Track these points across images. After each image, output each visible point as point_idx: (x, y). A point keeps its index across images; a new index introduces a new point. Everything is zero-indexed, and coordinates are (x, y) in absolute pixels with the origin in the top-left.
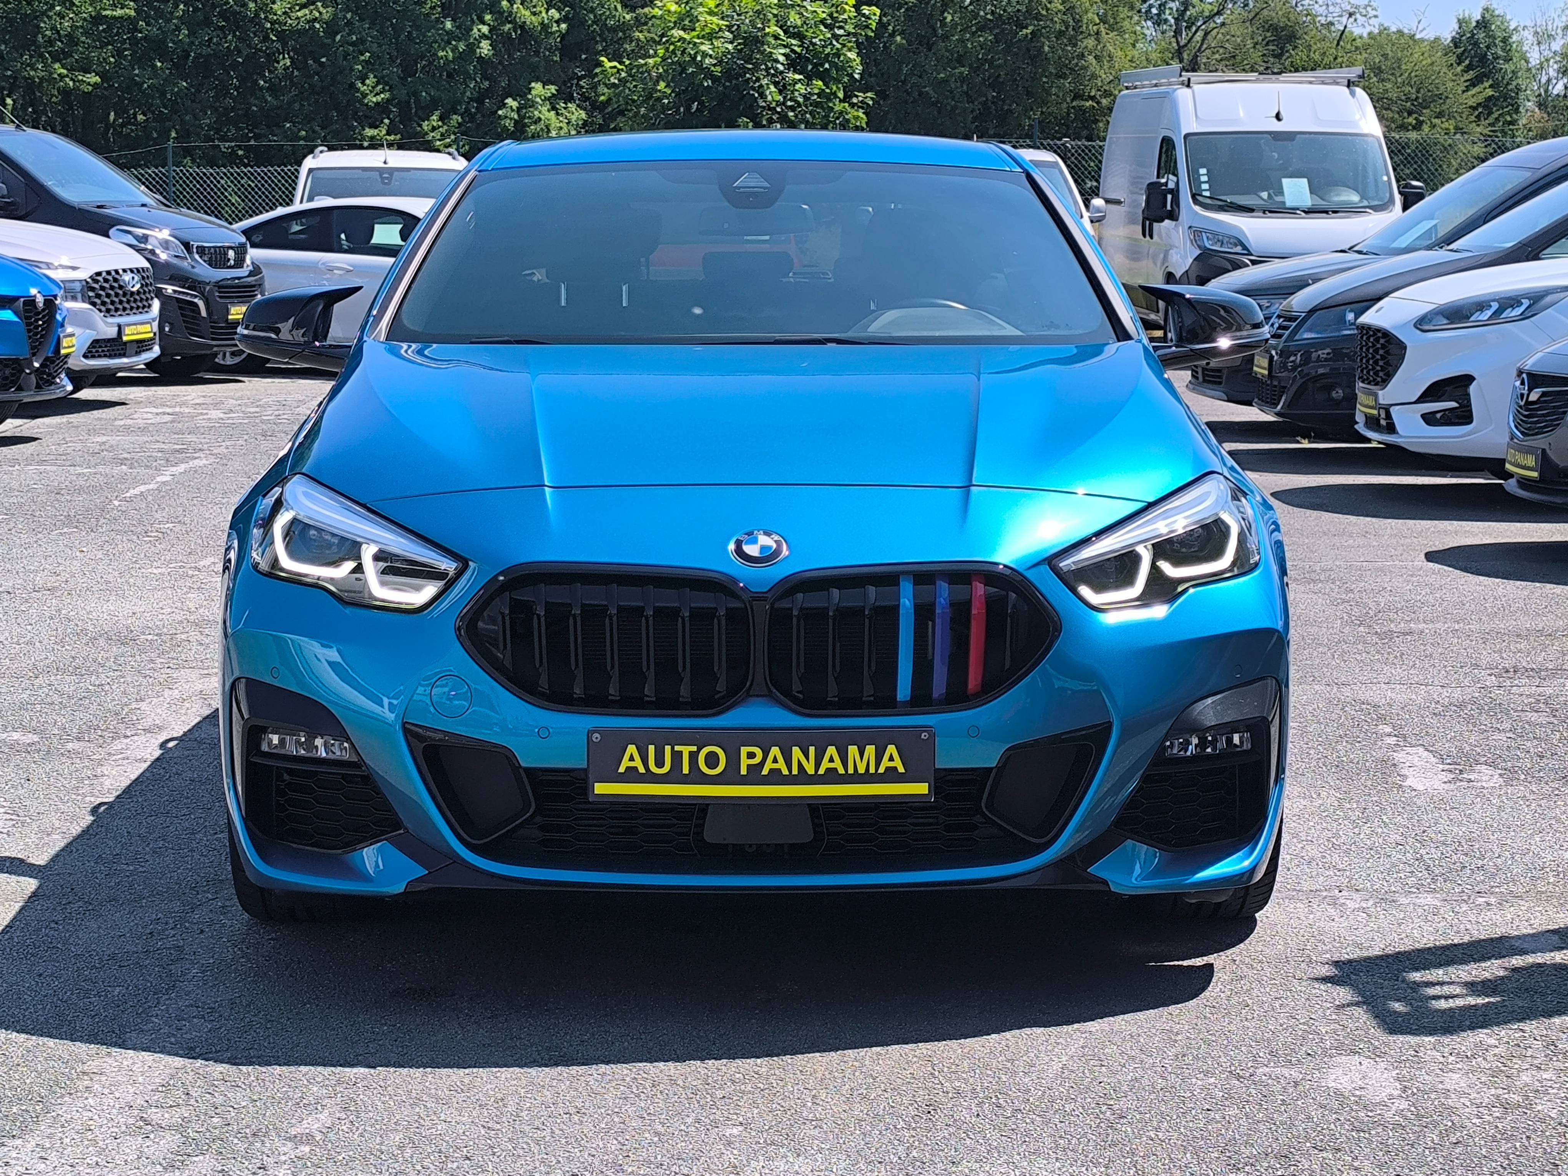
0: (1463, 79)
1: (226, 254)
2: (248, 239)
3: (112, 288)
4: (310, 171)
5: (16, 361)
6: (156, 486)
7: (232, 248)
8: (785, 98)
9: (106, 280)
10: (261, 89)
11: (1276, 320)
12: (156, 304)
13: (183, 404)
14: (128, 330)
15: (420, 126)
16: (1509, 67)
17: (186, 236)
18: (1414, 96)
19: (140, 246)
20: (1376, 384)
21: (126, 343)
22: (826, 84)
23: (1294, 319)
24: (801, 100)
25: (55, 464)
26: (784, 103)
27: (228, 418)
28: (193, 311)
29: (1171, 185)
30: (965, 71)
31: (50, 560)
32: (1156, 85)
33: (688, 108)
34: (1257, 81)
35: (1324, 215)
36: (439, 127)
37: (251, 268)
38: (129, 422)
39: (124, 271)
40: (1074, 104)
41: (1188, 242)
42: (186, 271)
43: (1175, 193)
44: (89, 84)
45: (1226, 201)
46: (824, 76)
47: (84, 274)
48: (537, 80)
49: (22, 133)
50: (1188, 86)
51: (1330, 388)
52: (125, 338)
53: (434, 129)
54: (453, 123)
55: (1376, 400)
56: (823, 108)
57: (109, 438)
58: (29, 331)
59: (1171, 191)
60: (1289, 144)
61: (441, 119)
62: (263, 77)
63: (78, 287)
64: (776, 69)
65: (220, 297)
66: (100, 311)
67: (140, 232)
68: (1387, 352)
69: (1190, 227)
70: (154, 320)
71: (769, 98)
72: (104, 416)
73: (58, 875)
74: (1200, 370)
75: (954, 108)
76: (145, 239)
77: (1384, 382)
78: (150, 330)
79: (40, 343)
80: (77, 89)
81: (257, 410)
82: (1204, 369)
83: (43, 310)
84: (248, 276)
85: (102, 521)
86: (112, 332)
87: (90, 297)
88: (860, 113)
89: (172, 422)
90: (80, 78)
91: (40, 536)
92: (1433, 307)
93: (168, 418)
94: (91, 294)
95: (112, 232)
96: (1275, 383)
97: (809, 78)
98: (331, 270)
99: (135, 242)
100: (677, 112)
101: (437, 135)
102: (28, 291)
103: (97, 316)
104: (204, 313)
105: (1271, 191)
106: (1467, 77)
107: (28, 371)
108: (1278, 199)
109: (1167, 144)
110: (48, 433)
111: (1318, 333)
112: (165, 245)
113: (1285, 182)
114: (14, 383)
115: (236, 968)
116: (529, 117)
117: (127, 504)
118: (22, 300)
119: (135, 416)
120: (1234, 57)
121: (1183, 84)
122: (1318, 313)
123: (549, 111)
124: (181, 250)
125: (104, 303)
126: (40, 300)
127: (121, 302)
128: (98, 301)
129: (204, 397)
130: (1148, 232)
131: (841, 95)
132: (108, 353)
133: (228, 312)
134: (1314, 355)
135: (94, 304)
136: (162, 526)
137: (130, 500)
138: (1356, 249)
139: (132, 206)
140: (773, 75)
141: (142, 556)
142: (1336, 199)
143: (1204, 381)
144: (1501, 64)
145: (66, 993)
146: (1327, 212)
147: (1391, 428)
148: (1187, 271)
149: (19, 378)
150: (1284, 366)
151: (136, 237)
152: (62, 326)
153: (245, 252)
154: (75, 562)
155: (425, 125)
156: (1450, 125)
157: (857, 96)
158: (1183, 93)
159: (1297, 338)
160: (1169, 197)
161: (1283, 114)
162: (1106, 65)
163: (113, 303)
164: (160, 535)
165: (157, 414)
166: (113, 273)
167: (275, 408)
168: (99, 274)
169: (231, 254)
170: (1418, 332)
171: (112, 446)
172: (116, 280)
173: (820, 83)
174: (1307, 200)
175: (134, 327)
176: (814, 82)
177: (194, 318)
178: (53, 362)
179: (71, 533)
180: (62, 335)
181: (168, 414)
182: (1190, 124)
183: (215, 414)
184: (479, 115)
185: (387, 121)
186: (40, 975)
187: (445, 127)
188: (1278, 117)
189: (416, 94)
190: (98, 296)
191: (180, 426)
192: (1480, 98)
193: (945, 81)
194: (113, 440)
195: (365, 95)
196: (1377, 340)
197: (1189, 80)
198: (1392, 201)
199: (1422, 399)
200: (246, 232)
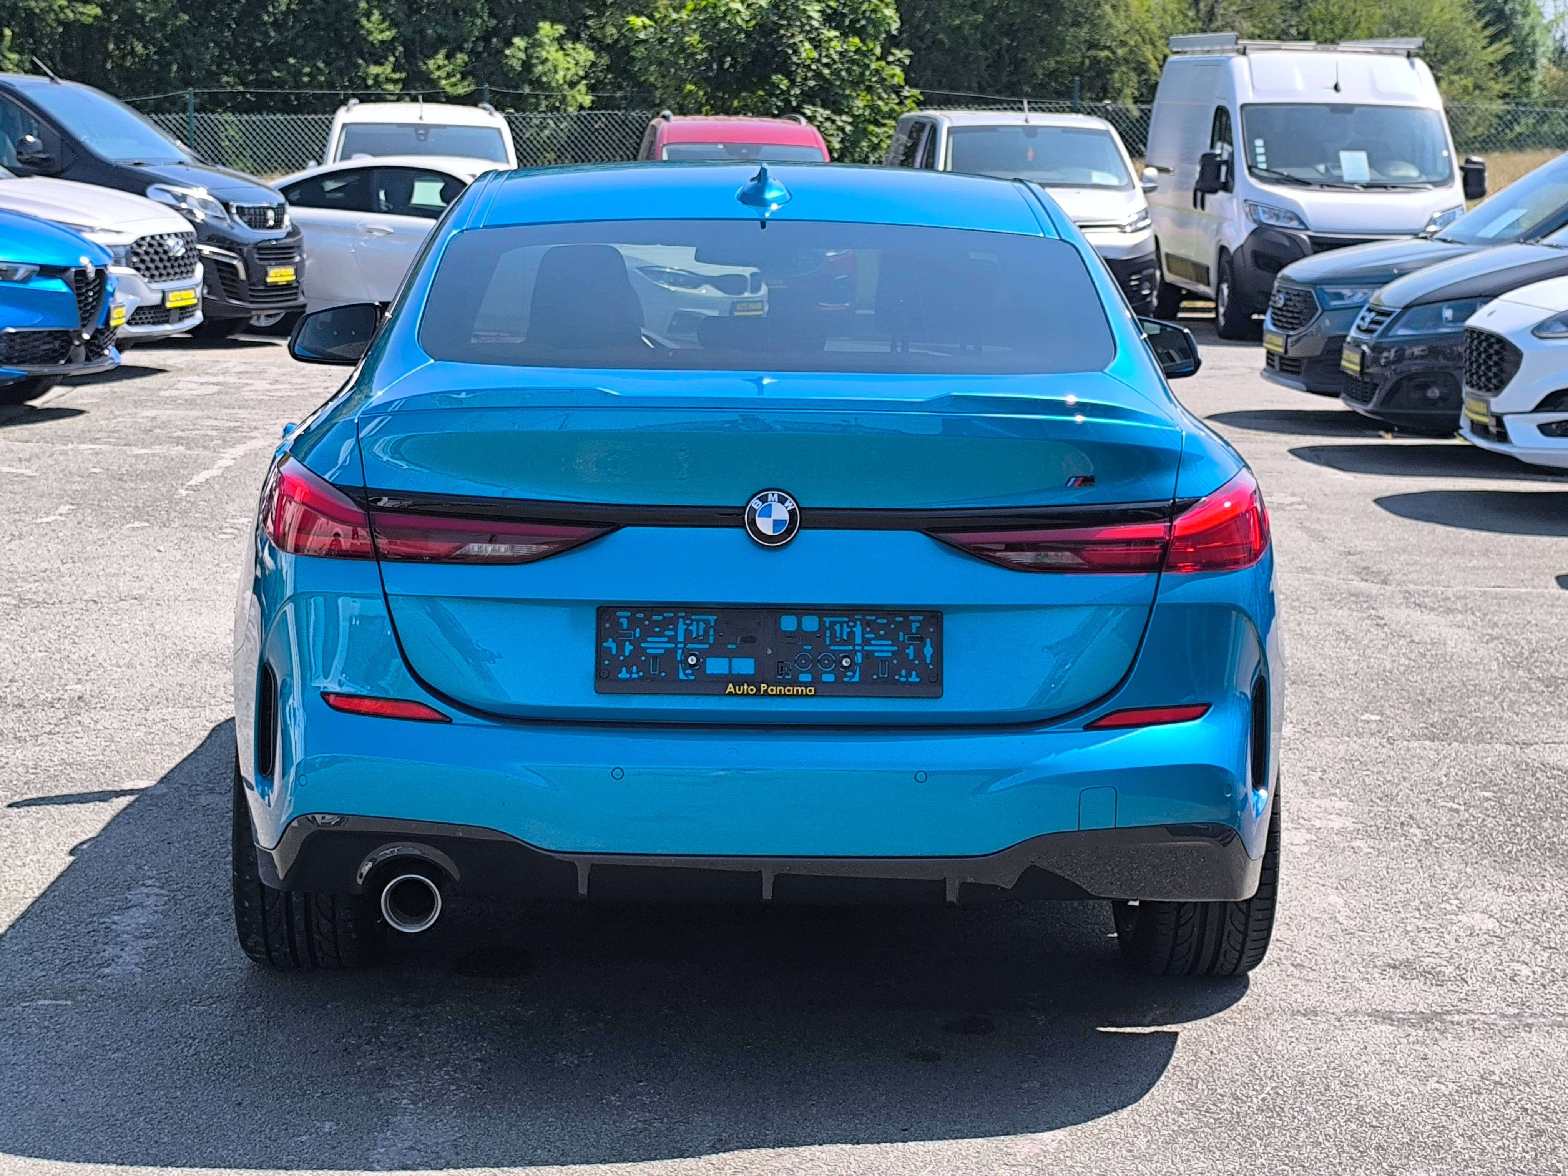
0: (1482, 36)
1: (265, 214)
2: (287, 198)
3: (157, 253)
4: (344, 126)
5: (66, 333)
6: (219, 472)
7: (272, 208)
8: (820, 55)
9: (150, 245)
10: (265, 24)
11: (1367, 314)
12: (199, 269)
13: (225, 372)
14: (171, 296)
15: (425, 64)
16: (1527, 22)
17: (225, 196)
18: (1432, 52)
19: (178, 205)
20: (1489, 390)
21: (169, 310)
22: (863, 41)
23: (1387, 314)
24: (836, 57)
25: (109, 443)
26: (819, 61)
27: (276, 390)
28: (231, 273)
29: (1225, 157)
30: (980, 18)
31: (129, 561)
32: (1208, 52)
33: (721, 64)
34: (1315, 50)
35: (1382, 190)
36: (445, 66)
37: (290, 229)
38: (174, 393)
39: (169, 235)
40: (1090, 53)
41: (1243, 216)
42: (224, 231)
43: (1230, 164)
44: (89, 16)
45: (1281, 174)
46: (860, 33)
47: (128, 239)
48: (545, 18)
49: (56, 86)
50: (1244, 53)
51: (1425, 386)
52: (169, 305)
53: (439, 68)
54: (459, 61)
55: (1488, 407)
56: (858, 65)
57: (158, 412)
58: (80, 302)
59: (1225, 162)
60: (1349, 117)
61: (448, 57)
62: (268, 12)
63: (122, 252)
64: (811, 26)
65: (260, 259)
66: (144, 276)
67: (178, 190)
68: (1502, 359)
69: (1246, 201)
70: (197, 285)
71: (804, 55)
72: (147, 385)
73: (229, 969)
74: (1276, 359)
75: (967, 56)
76: (183, 198)
77: (1498, 389)
78: (193, 296)
79: (91, 314)
80: (77, 21)
81: (304, 380)
82: (1281, 358)
83: (94, 280)
84: (286, 237)
85: (173, 514)
86: (156, 299)
87: (134, 262)
88: (898, 71)
89: (219, 393)
90: (81, 9)
91: (111, 530)
92: (1550, 314)
93: (215, 389)
94: (135, 259)
95: (150, 190)
96: (1367, 379)
97: (845, 35)
98: (370, 231)
99: (173, 202)
100: (710, 68)
101: (442, 73)
102: (77, 259)
103: (141, 282)
104: (242, 275)
105: (1329, 164)
106: (1487, 32)
107: (77, 343)
108: (1336, 173)
109: (1221, 113)
110: (97, 405)
111: (1414, 329)
112: (204, 204)
113: (1344, 155)
114: (62, 356)
115: (448, 1098)
116: (537, 58)
117: (195, 494)
118: (73, 270)
119: (179, 386)
120: (1251, 9)
121: (1238, 51)
122: (1414, 309)
123: (557, 51)
124: (221, 211)
125: (148, 269)
126: (91, 270)
127: (165, 267)
128: (142, 266)
129: (246, 363)
130: (1199, 202)
131: (878, 51)
132: (151, 320)
133: (266, 274)
134: (1408, 353)
135: (138, 269)
136: (235, 521)
137: (195, 489)
138: (1437, 236)
139: (170, 164)
140: (809, 32)
141: (223, 557)
142: (1395, 174)
143: (1282, 370)
144: (1519, 20)
145: (272, 1129)
146: (1385, 187)
147: (1502, 437)
148: (1241, 246)
149: (68, 350)
150: (1376, 361)
151: (176, 197)
152: (112, 294)
153: (284, 212)
154: (155, 565)
155: (431, 64)
156: (1469, 82)
157: (893, 54)
158: (1239, 63)
159: (1391, 333)
160: (1224, 169)
161: (1341, 85)
162: (1122, 13)
163: (157, 268)
164: (236, 532)
165: (202, 384)
166: (158, 238)
167: (322, 378)
168: (143, 238)
169: (271, 214)
170: (1536, 339)
171: (163, 422)
172: (160, 245)
173: (857, 40)
174: (1365, 174)
175: (178, 293)
176: (851, 39)
177: (233, 280)
178: (102, 334)
179: (143, 528)
180: (112, 306)
181: (213, 384)
182: (1246, 94)
183: (261, 385)
184: (485, 55)
185: (392, 59)
186: (240, 1104)
187: (451, 67)
188: (1336, 88)
189: (422, 32)
190: (142, 261)
191: (227, 397)
192: (1500, 56)
193: (959, 28)
194: (164, 414)
195: (370, 33)
196: (1490, 345)
197: (1245, 48)
198: (1451, 177)
199: (1540, 408)
200: (285, 190)
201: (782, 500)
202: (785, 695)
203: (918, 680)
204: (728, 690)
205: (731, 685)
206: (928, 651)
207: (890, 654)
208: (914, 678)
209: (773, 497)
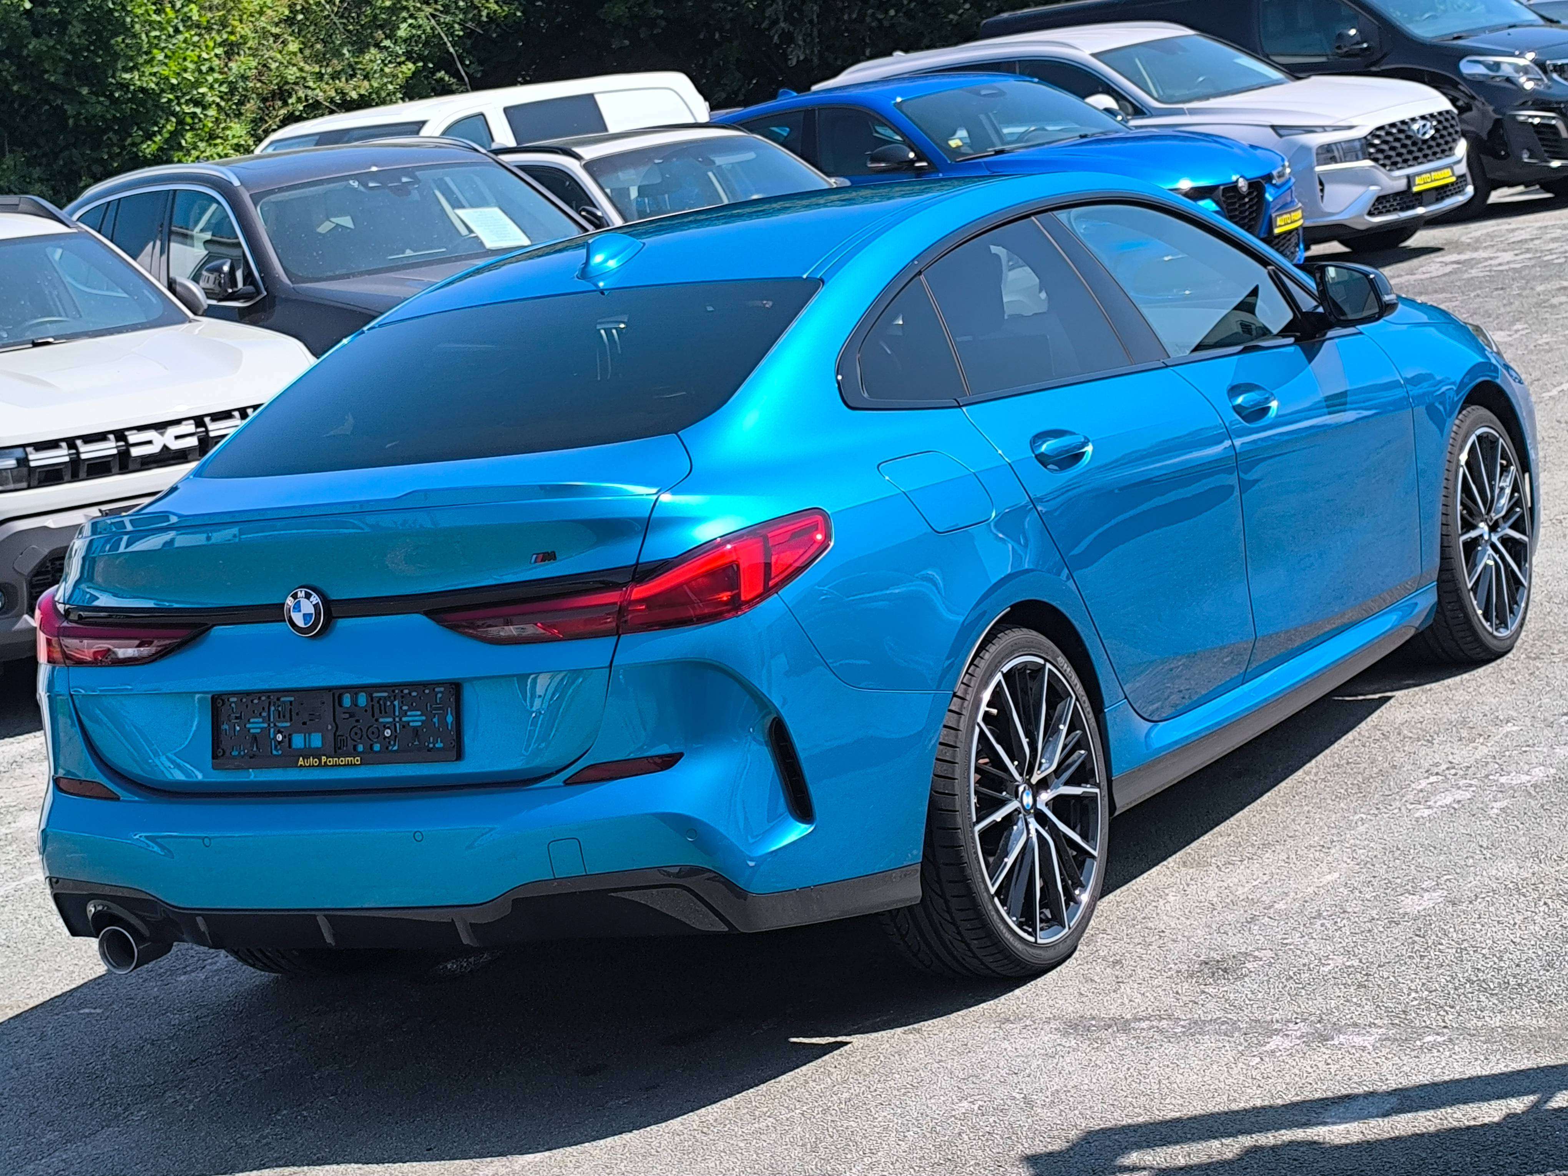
3: (1399, 140)
9: (1389, 134)
12: (1463, 145)
14: (1418, 180)
21: (1418, 193)
39: (1413, 120)
42: (1541, 94)
47: (1363, 132)
52: (1418, 188)
63: (1357, 144)
66: (1384, 166)
67: (1491, 59)
70: (1460, 160)
76: (1497, 66)
78: (1450, 174)
79: (1251, 226)
83: (1249, 194)
86: (1401, 185)
87: (1370, 154)
94: (1372, 150)
95: (1462, 64)
99: (1485, 72)
103: (1381, 172)
112: (1519, 69)
118: (1222, 187)
124: (1537, 73)
125: (1388, 157)
126: (1242, 184)
127: (1410, 152)
128: (1380, 156)
132: (1398, 207)
135: (1376, 160)
151: (1488, 66)
163: (1400, 155)
166: (1399, 125)
168: (1380, 128)
172: (1402, 131)
175: (1428, 175)
177: (1556, 141)
180: (1274, 215)
190: (1381, 151)
201: (308, 596)
202: (340, 765)
203: (442, 745)
204: (300, 763)
205: (301, 759)
206: (450, 719)
207: (420, 724)
208: (439, 745)
209: (301, 594)
